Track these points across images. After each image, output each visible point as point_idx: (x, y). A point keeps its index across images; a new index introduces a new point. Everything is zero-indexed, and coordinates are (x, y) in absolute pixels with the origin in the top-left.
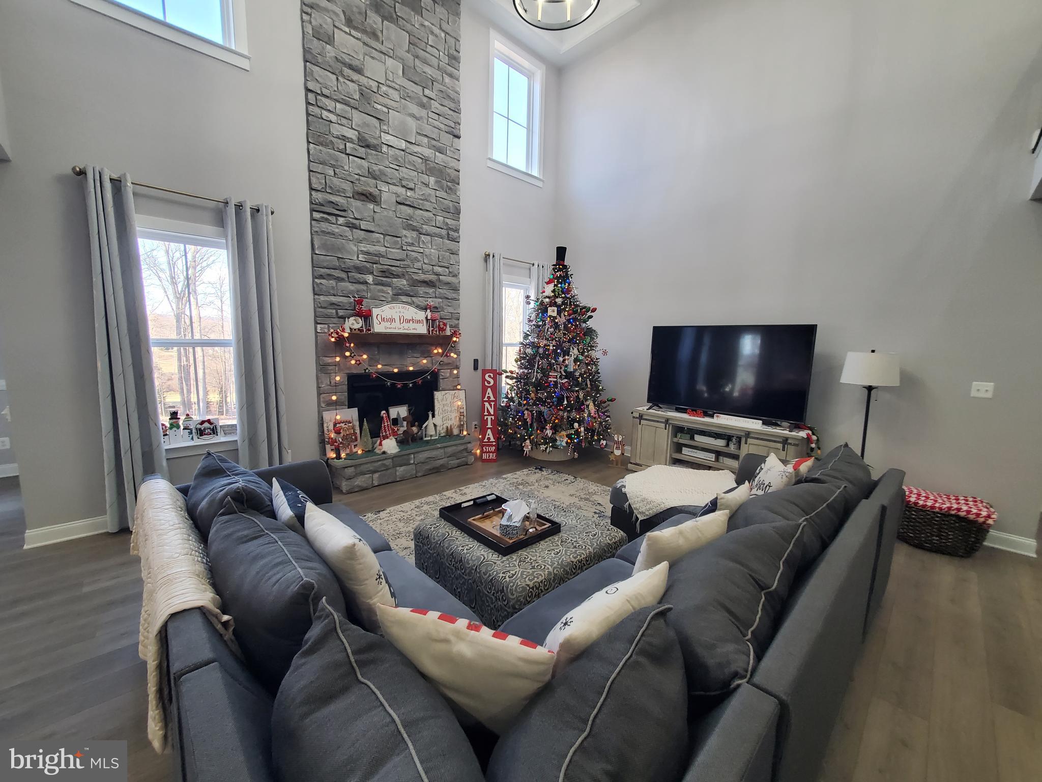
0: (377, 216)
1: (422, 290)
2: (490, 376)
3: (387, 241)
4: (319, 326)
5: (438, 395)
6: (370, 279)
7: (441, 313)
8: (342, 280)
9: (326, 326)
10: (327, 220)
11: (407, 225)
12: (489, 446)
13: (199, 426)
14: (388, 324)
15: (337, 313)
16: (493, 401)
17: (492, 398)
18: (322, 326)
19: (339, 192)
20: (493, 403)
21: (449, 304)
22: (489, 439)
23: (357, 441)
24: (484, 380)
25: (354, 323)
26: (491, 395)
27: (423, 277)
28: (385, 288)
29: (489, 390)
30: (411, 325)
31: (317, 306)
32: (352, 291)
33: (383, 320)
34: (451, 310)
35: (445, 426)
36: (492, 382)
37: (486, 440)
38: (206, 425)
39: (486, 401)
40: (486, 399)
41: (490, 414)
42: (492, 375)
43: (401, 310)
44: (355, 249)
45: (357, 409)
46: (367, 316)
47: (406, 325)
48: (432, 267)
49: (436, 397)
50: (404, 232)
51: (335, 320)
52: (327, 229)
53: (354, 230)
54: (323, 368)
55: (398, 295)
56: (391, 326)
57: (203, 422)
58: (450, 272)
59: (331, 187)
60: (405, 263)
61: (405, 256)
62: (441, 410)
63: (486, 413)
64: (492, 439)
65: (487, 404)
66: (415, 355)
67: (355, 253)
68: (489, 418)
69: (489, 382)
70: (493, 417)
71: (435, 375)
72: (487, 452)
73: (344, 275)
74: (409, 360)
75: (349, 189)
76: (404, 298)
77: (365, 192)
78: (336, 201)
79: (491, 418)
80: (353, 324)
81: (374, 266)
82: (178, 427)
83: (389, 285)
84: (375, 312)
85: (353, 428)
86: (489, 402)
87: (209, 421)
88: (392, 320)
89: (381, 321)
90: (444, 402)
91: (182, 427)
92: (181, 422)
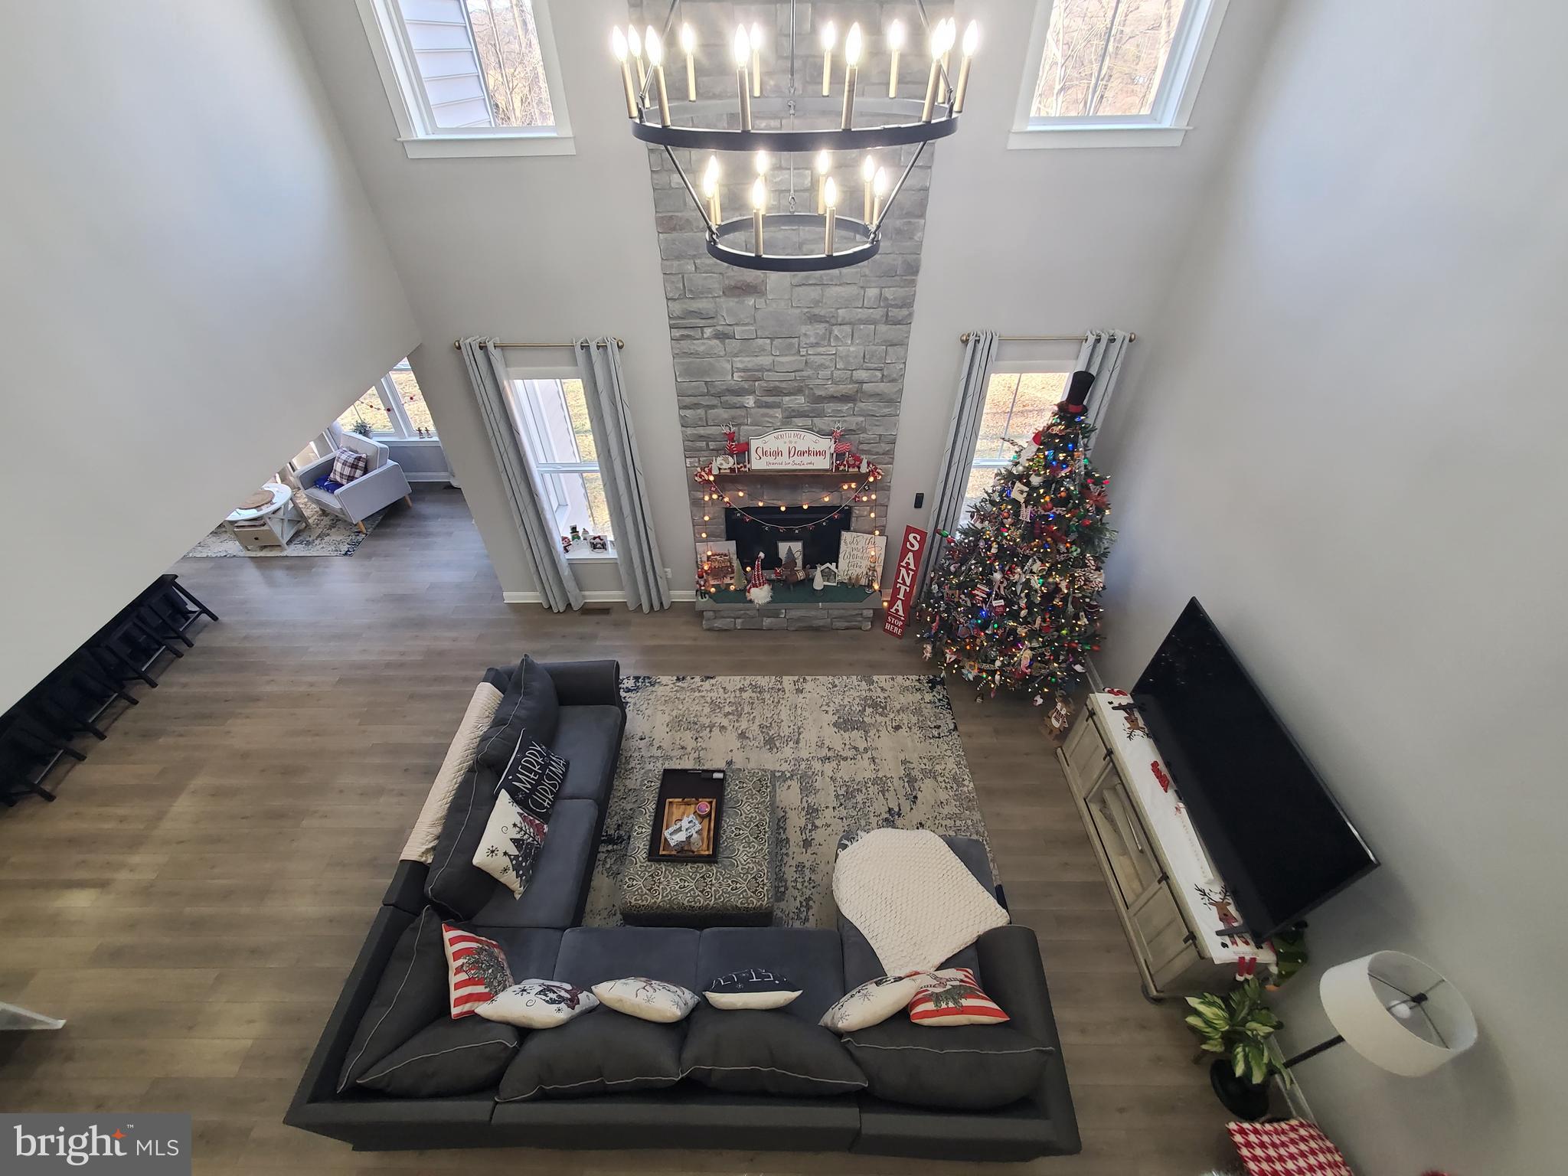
0: (759, 315)
1: (830, 407)
2: (915, 538)
3: (776, 347)
4: (688, 460)
5: (846, 536)
6: (750, 401)
7: (861, 435)
8: (713, 407)
9: (697, 459)
10: (688, 337)
11: (809, 317)
12: (896, 618)
13: (592, 541)
14: (771, 459)
15: (707, 445)
16: (912, 570)
17: (912, 566)
18: (692, 460)
19: (702, 294)
20: (911, 573)
21: (877, 423)
22: (897, 610)
23: (733, 573)
24: (906, 539)
25: (724, 463)
26: (912, 562)
27: (832, 389)
28: (770, 411)
29: (910, 555)
30: (806, 459)
31: (686, 439)
32: (726, 419)
33: (765, 453)
34: (880, 431)
35: (850, 572)
36: (917, 547)
37: (893, 610)
38: (598, 540)
39: (903, 567)
40: (903, 564)
41: (904, 583)
42: (919, 538)
43: (792, 439)
44: (729, 367)
45: (734, 542)
46: (742, 451)
47: (797, 459)
48: (850, 372)
49: (843, 538)
50: (804, 329)
51: (706, 453)
52: (690, 349)
53: (727, 341)
54: (696, 503)
55: (790, 418)
56: (775, 461)
57: (595, 538)
58: (883, 375)
59: (691, 291)
60: (804, 373)
61: (802, 366)
62: (847, 554)
63: (900, 580)
64: (901, 613)
65: (903, 571)
66: (814, 490)
67: (729, 371)
68: (903, 588)
69: (912, 546)
70: (908, 589)
71: (847, 514)
72: (892, 624)
73: (715, 401)
74: (804, 496)
75: (716, 286)
76: (799, 421)
77: (739, 285)
78: (699, 309)
79: (906, 590)
80: (721, 464)
81: (757, 383)
82: (579, 538)
83: (777, 405)
84: (754, 444)
85: (730, 561)
86: (908, 569)
87: (599, 537)
88: (778, 453)
89: (762, 456)
90: (855, 546)
91: (582, 538)
92: (580, 534)
